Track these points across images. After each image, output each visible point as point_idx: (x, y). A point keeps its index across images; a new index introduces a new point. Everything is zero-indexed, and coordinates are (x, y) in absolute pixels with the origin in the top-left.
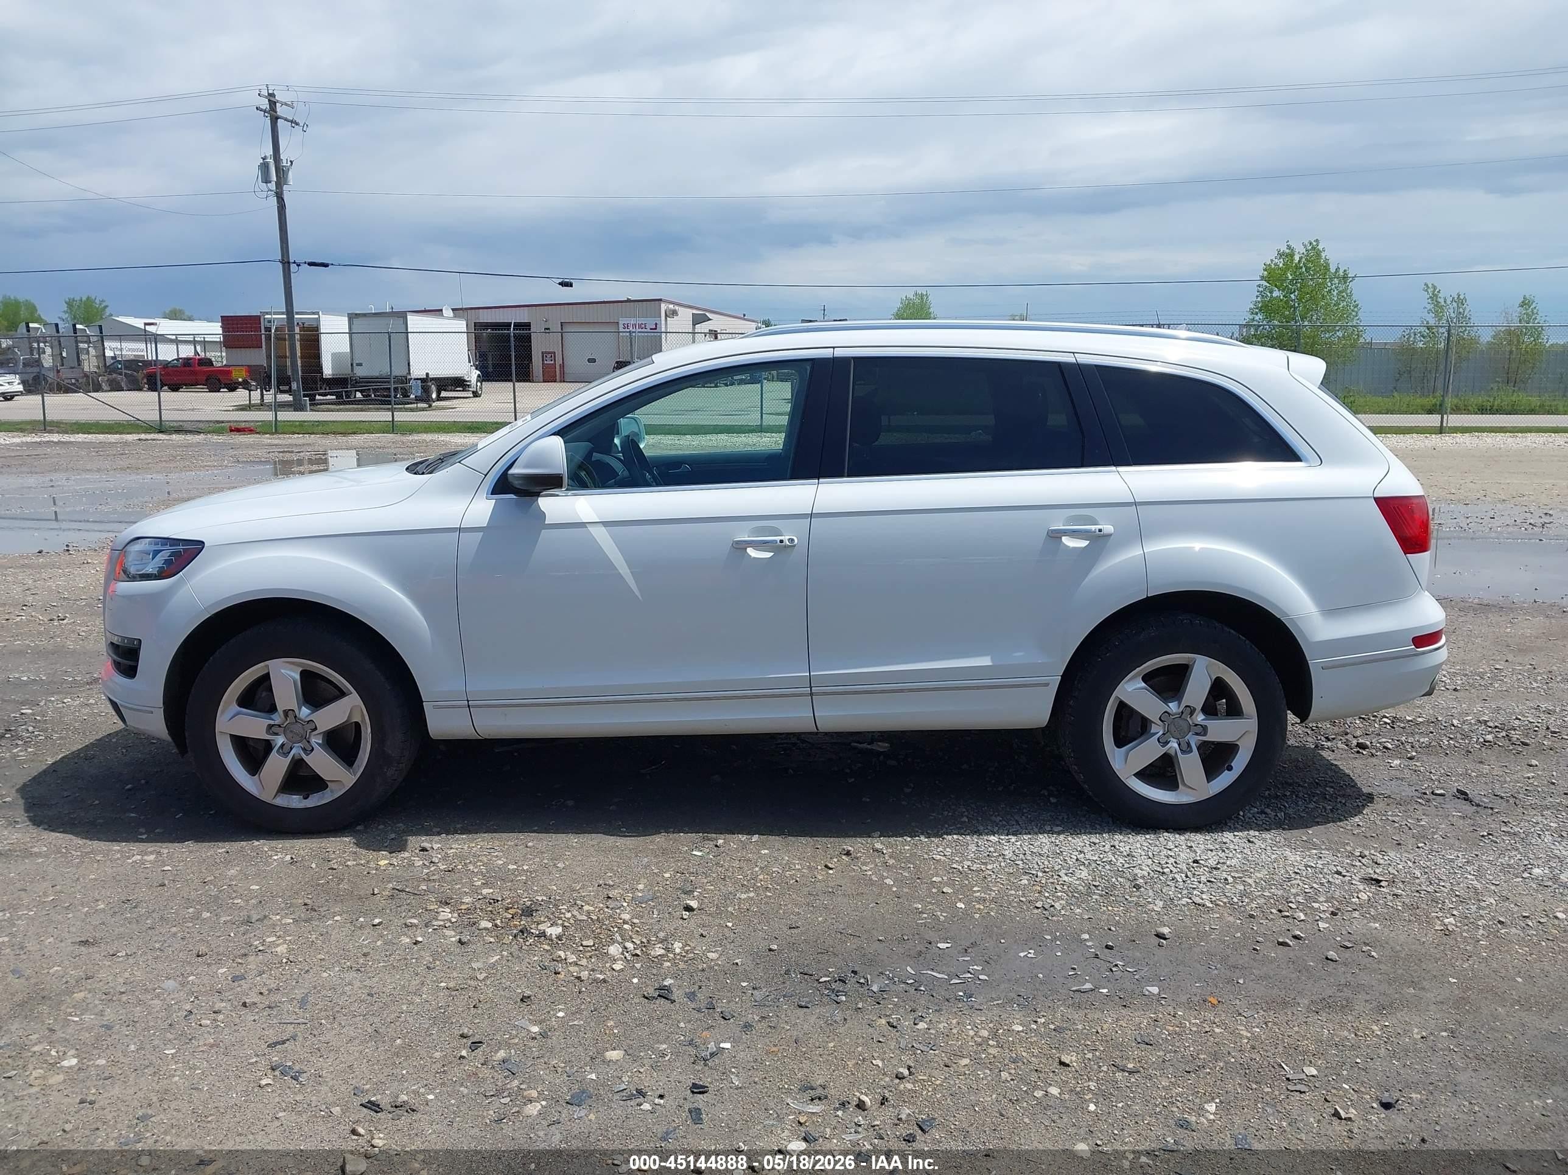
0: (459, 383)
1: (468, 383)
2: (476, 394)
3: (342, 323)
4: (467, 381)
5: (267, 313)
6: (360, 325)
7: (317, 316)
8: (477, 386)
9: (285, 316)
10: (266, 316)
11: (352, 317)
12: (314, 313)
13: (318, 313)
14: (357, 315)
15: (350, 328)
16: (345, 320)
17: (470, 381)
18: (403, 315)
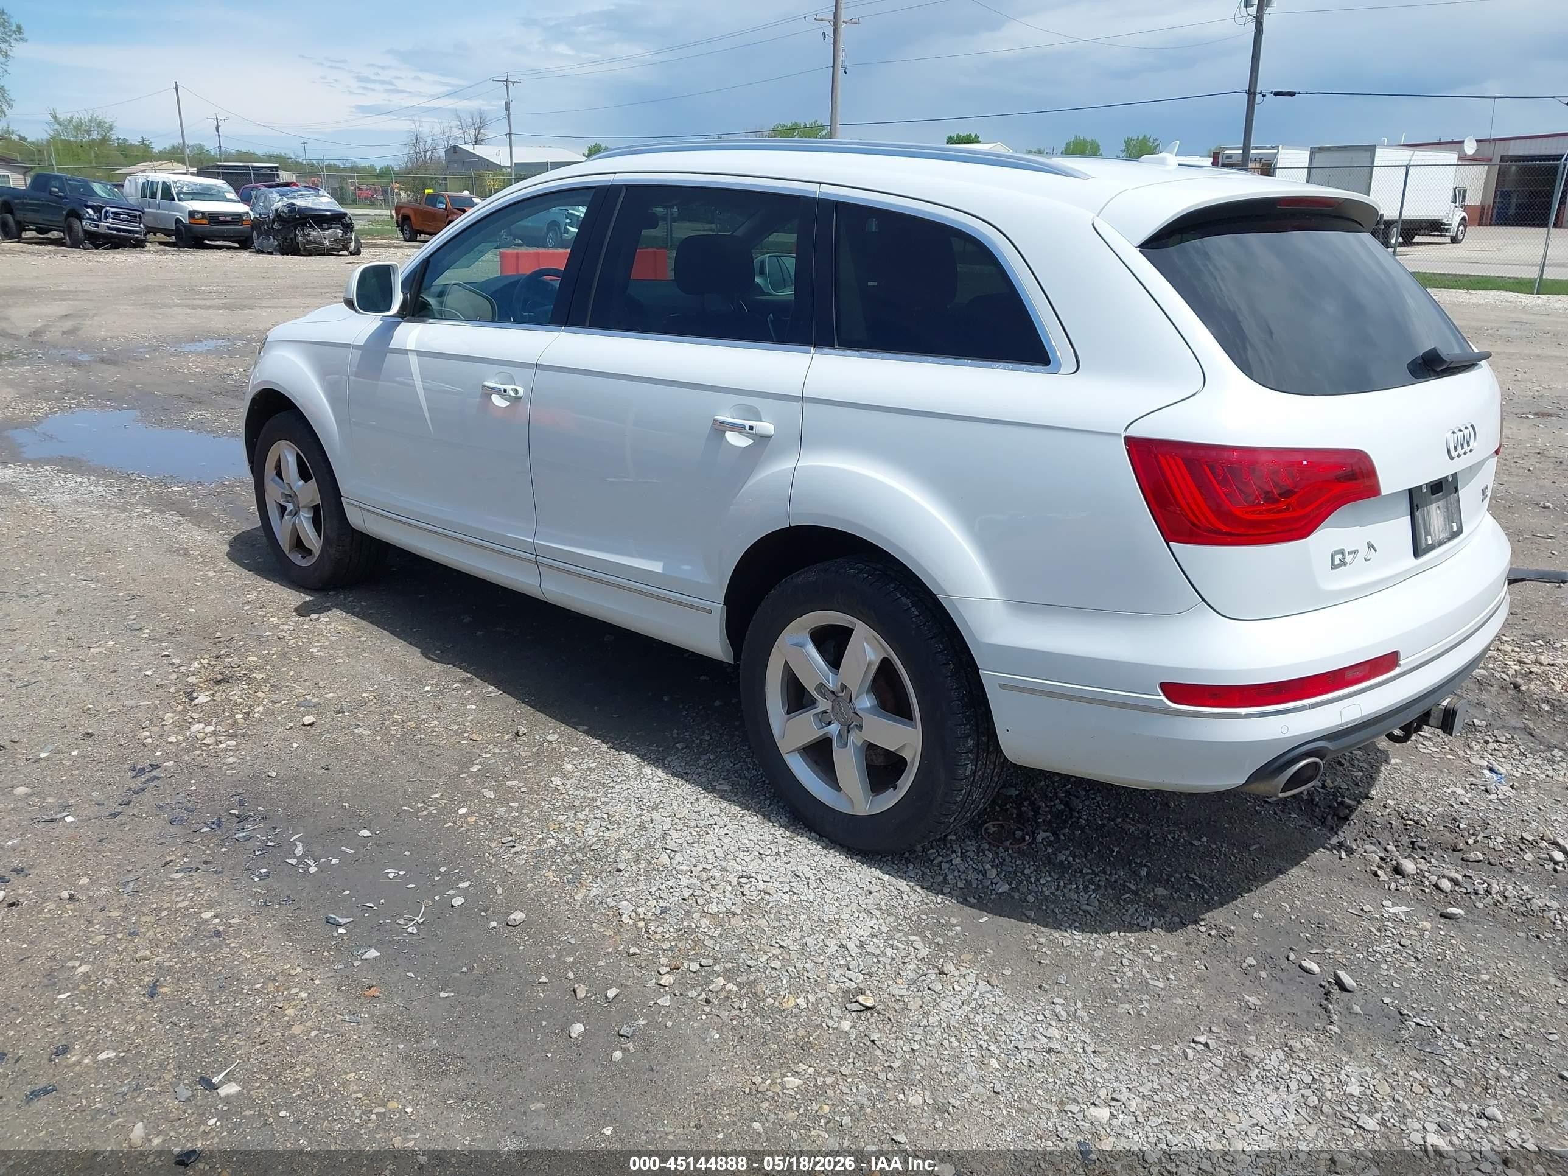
0: (1435, 227)
1: (1446, 227)
2: (1454, 240)
3: (1302, 157)
4: (1446, 225)
5: (1227, 149)
6: (1321, 159)
7: (1275, 151)
8: (1458, 230)
9: (1241, 152)
10: (1226, 152)
11: (1314, 152)
12: (1273, 148)
13: (1277, 148)
14: (1321, 149)
15: (1310, 162)
16: (1306, 154)
17: (1450, 225)
18: (1372, 149)
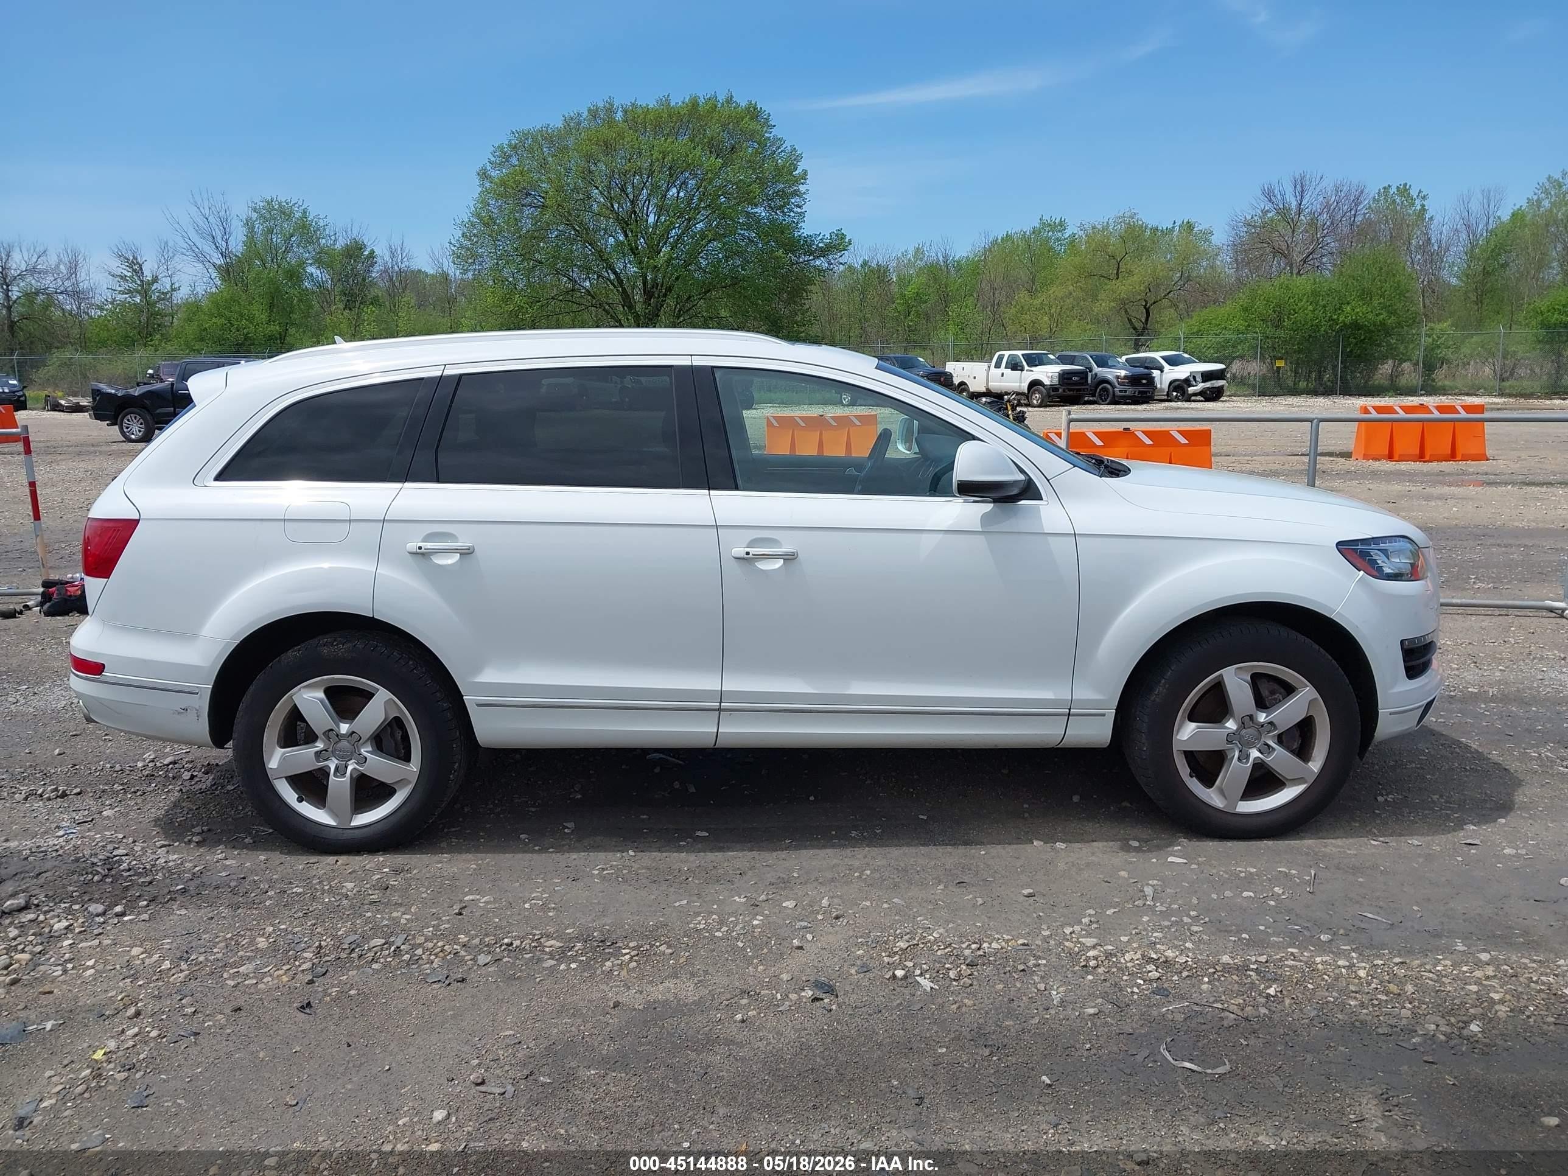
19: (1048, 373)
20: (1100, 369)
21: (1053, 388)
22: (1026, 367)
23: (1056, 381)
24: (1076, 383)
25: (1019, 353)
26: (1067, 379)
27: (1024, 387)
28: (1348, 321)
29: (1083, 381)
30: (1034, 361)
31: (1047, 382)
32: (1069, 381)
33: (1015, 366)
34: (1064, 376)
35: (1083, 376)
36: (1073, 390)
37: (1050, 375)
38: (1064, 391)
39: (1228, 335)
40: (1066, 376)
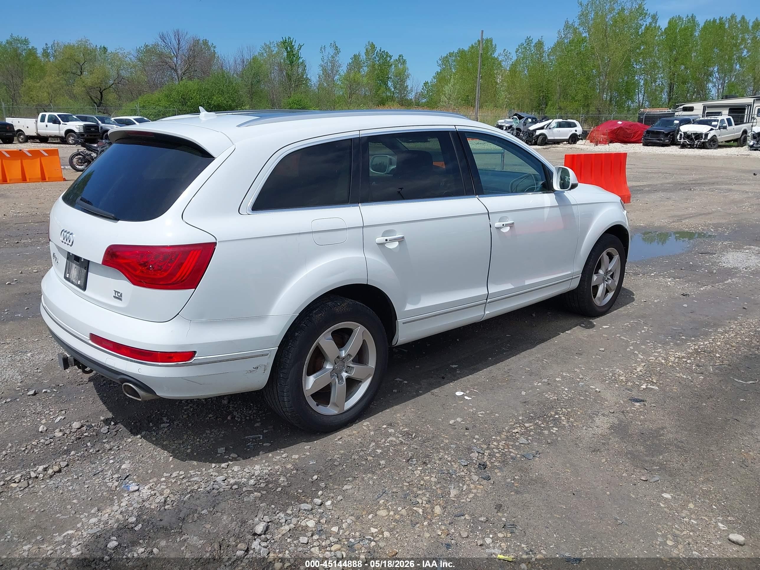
19: (76, 126)
20: (104, 125)
21: (80, 135)
22: (62, 122)
23: (82, 131)
24: (92, 132)
25: (56, 114)
26: (88, 129)
27: (62, 133)
28: (216, 103)
29: (97, 131)
30: (66, 119)
31: (77, 131)
32: (89, 131)
33: (54, 120)
34: (86, 127)
35: (97, 128)
36: (91, 136)
37: (78, 127)
38: (87, 136)
39: (161, 109)
40: (87, 128)
